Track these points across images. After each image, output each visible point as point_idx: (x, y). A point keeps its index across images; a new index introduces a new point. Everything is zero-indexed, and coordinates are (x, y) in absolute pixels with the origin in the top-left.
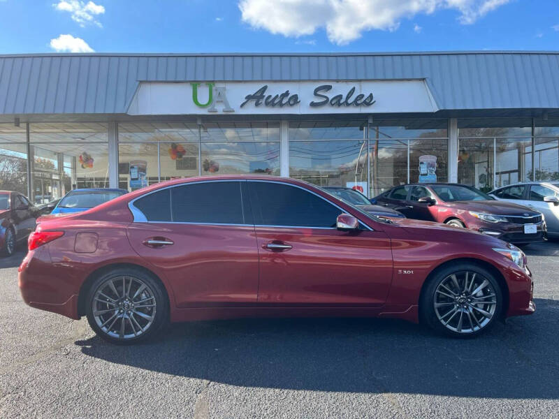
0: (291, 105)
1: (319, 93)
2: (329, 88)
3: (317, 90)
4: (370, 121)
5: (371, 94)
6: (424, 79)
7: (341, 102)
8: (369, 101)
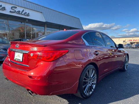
0: (3, 10)
1: (13, 8)
2: (16, 8)
3: (12, 7)
4: (27, 21)
5: (29, 13)
6: (42, 13)
7: (20, 13)
8: (28, 15)
